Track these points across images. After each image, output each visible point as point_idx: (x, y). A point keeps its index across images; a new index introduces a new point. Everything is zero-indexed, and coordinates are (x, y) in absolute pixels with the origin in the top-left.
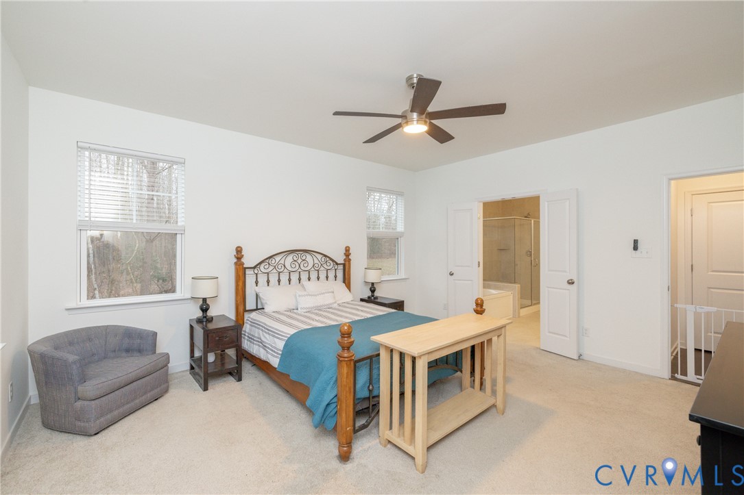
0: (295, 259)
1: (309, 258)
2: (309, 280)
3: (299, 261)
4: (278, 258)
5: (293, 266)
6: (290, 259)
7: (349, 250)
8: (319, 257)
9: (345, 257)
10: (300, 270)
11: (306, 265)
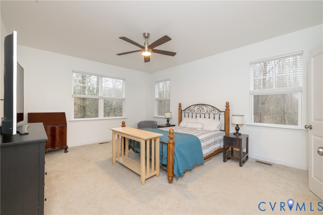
0: (199, 108)
1: (205, 108)
2: (205, 118)
3: (200, 109)
4: (192, 107)
5: (198, 111)
6: (196, 108)
7: (228, 104)
8: (210, 107)
9: (226, 108)
10: (200, 113)
11: (203, 111)
